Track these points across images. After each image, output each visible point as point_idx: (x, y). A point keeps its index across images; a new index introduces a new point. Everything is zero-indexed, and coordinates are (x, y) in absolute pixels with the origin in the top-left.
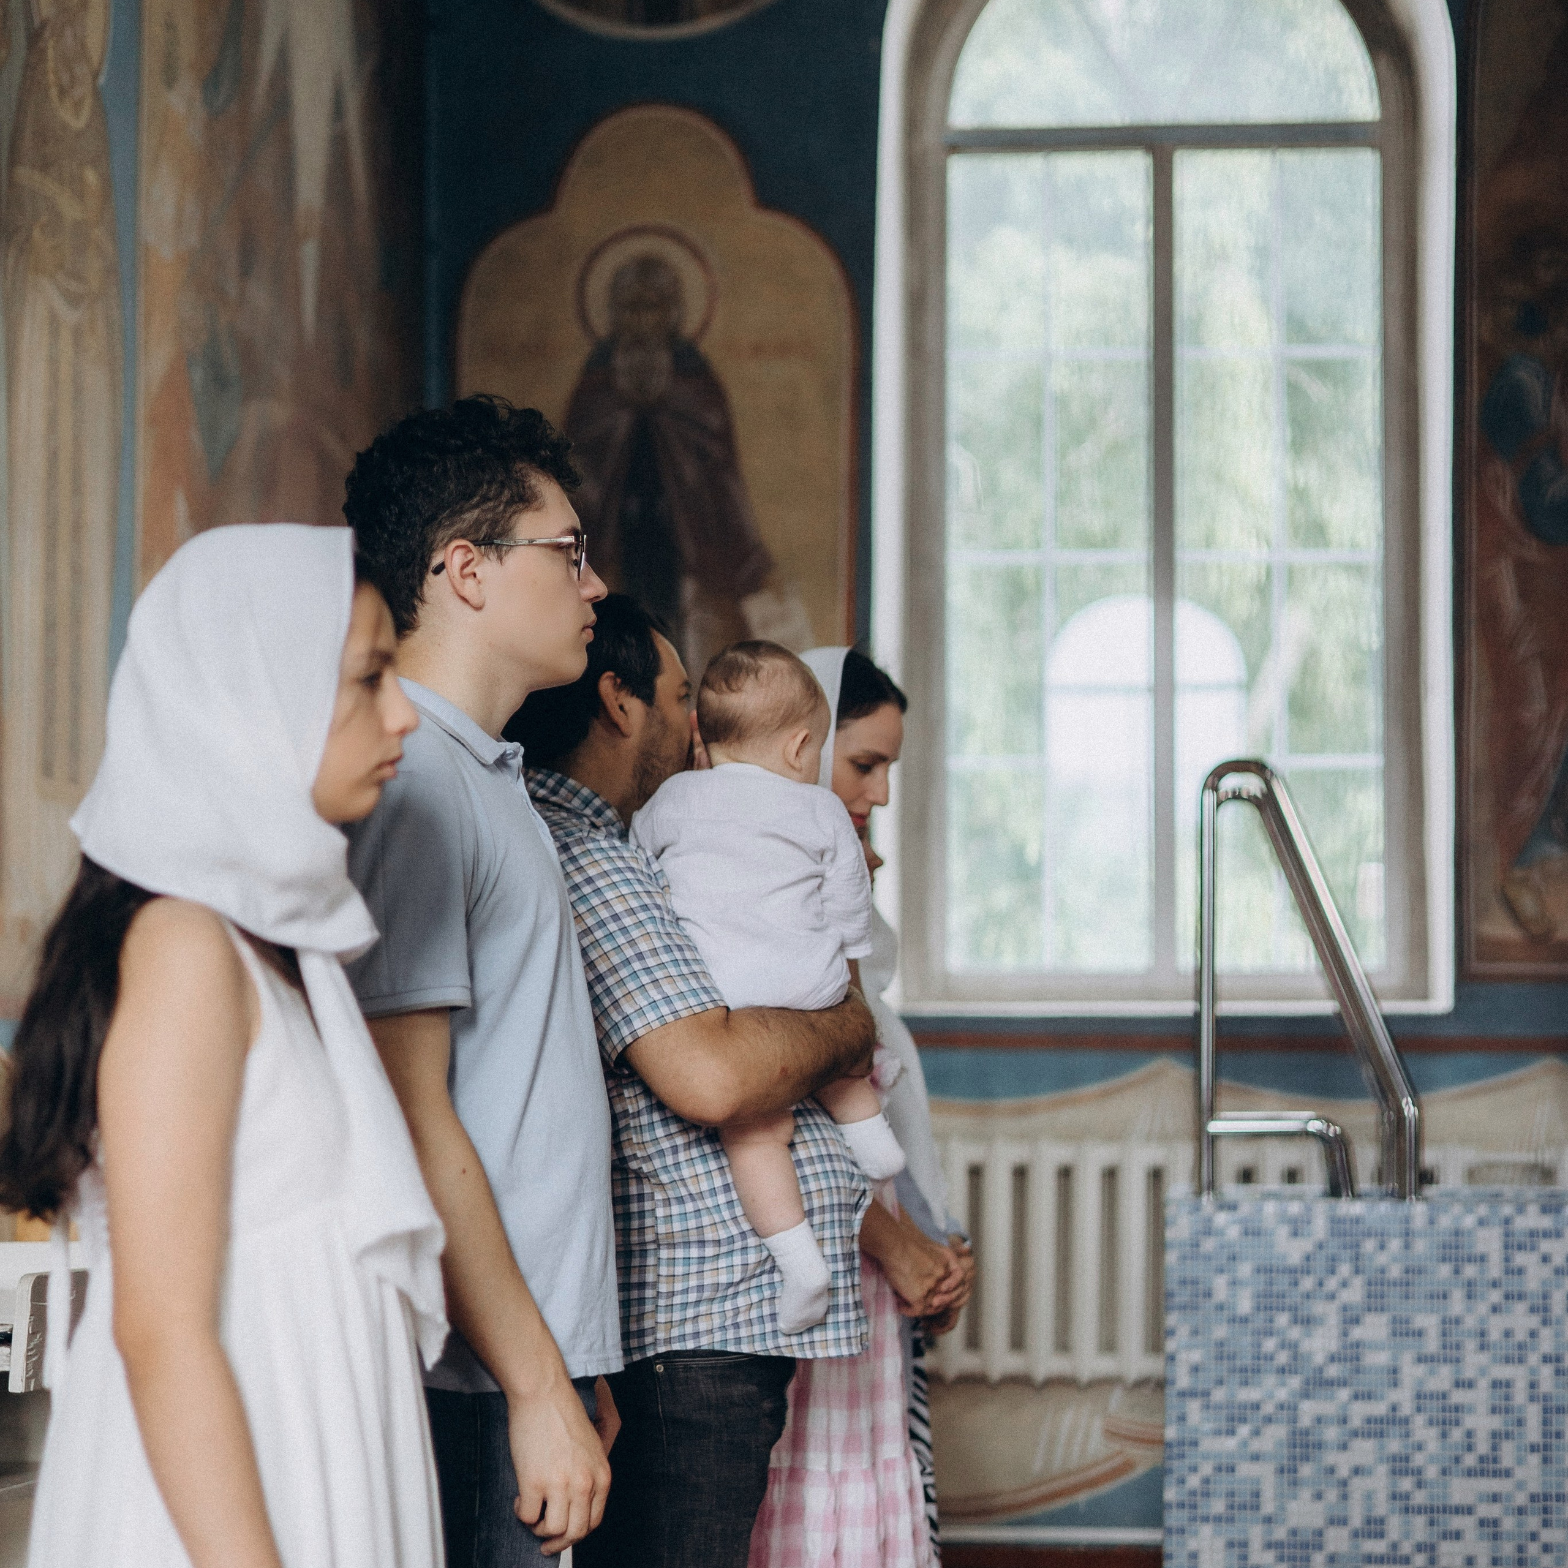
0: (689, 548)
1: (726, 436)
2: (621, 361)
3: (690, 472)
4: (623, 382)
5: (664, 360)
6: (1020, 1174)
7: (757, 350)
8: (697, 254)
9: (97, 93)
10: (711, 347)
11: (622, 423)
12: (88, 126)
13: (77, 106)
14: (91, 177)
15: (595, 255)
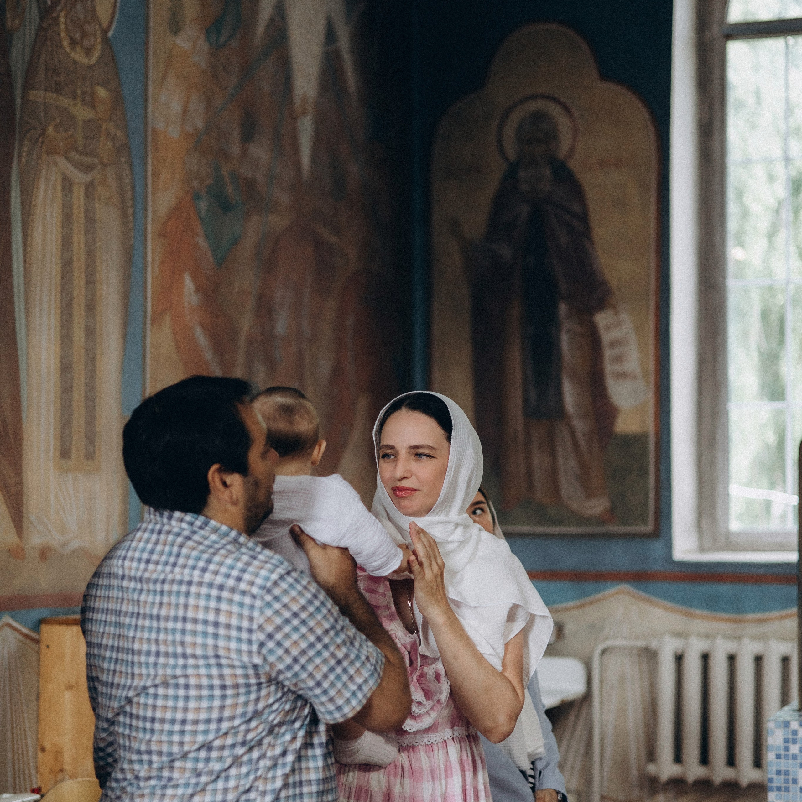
0: (563, 285)
1: (584, 218)
2: (523, 174)
3: (563, 239)
4: (524, 187)
5: (547, 172)
6: (758, 660)
7: (601, 165)
8: (567, 110)
9: (106, 41)
10: (574, 164)
11: (524, 210)
12: (97, 63)
13: (88, 51)
14: (102, 92)
15: (508, 112)
